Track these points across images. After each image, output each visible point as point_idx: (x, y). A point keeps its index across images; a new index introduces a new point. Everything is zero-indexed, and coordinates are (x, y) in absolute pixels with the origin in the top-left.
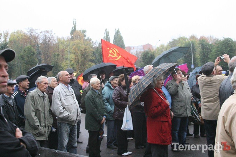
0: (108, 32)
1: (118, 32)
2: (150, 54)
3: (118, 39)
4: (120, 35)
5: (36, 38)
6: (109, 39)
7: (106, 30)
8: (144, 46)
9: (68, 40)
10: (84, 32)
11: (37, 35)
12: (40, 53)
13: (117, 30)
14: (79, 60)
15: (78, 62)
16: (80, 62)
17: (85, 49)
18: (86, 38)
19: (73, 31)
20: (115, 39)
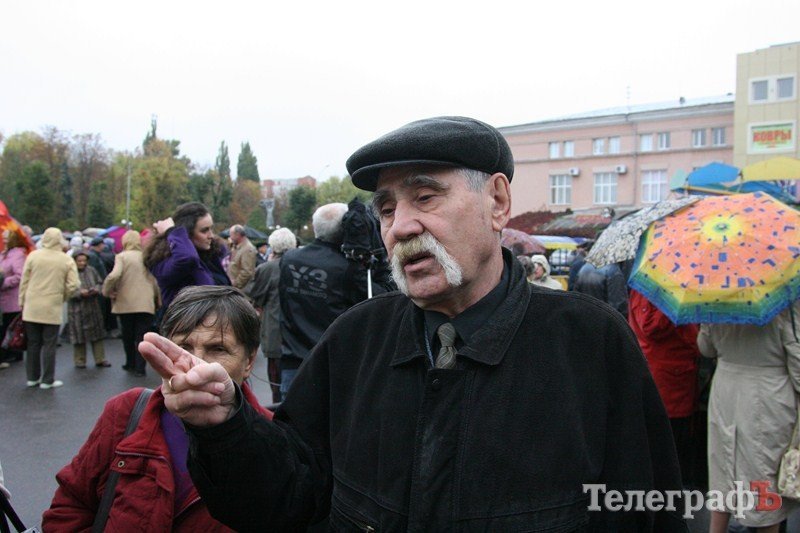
0: (227, 148)
1: (246, 149)
2: (306, 194)
3: (245, 163)
4: (251, 155)
5: (63, 149)
6: (228, 161)
7: (223, 143)
8: (300, 180)
9: (138, 159)
10: (176, 143)
11: (64, 142)
12: (69, 183)
13: (245, 143)
14: (151, 200)
15: (149, 205)
16: (153, 204)
17: (166, 176)
18: (179, 157)
19: (150, 140)
20: (240, 161)
